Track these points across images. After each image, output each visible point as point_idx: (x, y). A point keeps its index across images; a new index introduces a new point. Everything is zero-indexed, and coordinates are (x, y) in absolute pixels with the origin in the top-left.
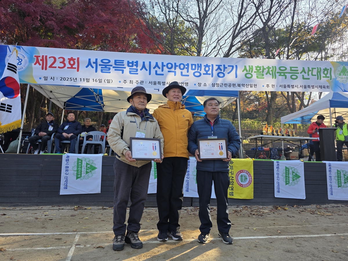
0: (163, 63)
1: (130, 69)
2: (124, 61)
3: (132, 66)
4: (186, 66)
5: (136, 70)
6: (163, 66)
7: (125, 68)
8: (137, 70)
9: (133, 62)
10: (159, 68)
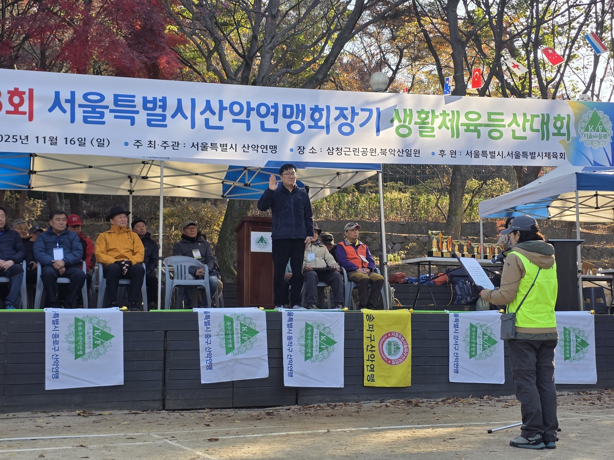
0: (221, 102)
1: (148, 115)
2: (134, 96)
3: (154, 109)
4: (272, 110)
5: (161, 118)
6: (222, 108)
7: (137, 112)
8: (164, 117)
9: (155, 99)
10: (213, 113)
